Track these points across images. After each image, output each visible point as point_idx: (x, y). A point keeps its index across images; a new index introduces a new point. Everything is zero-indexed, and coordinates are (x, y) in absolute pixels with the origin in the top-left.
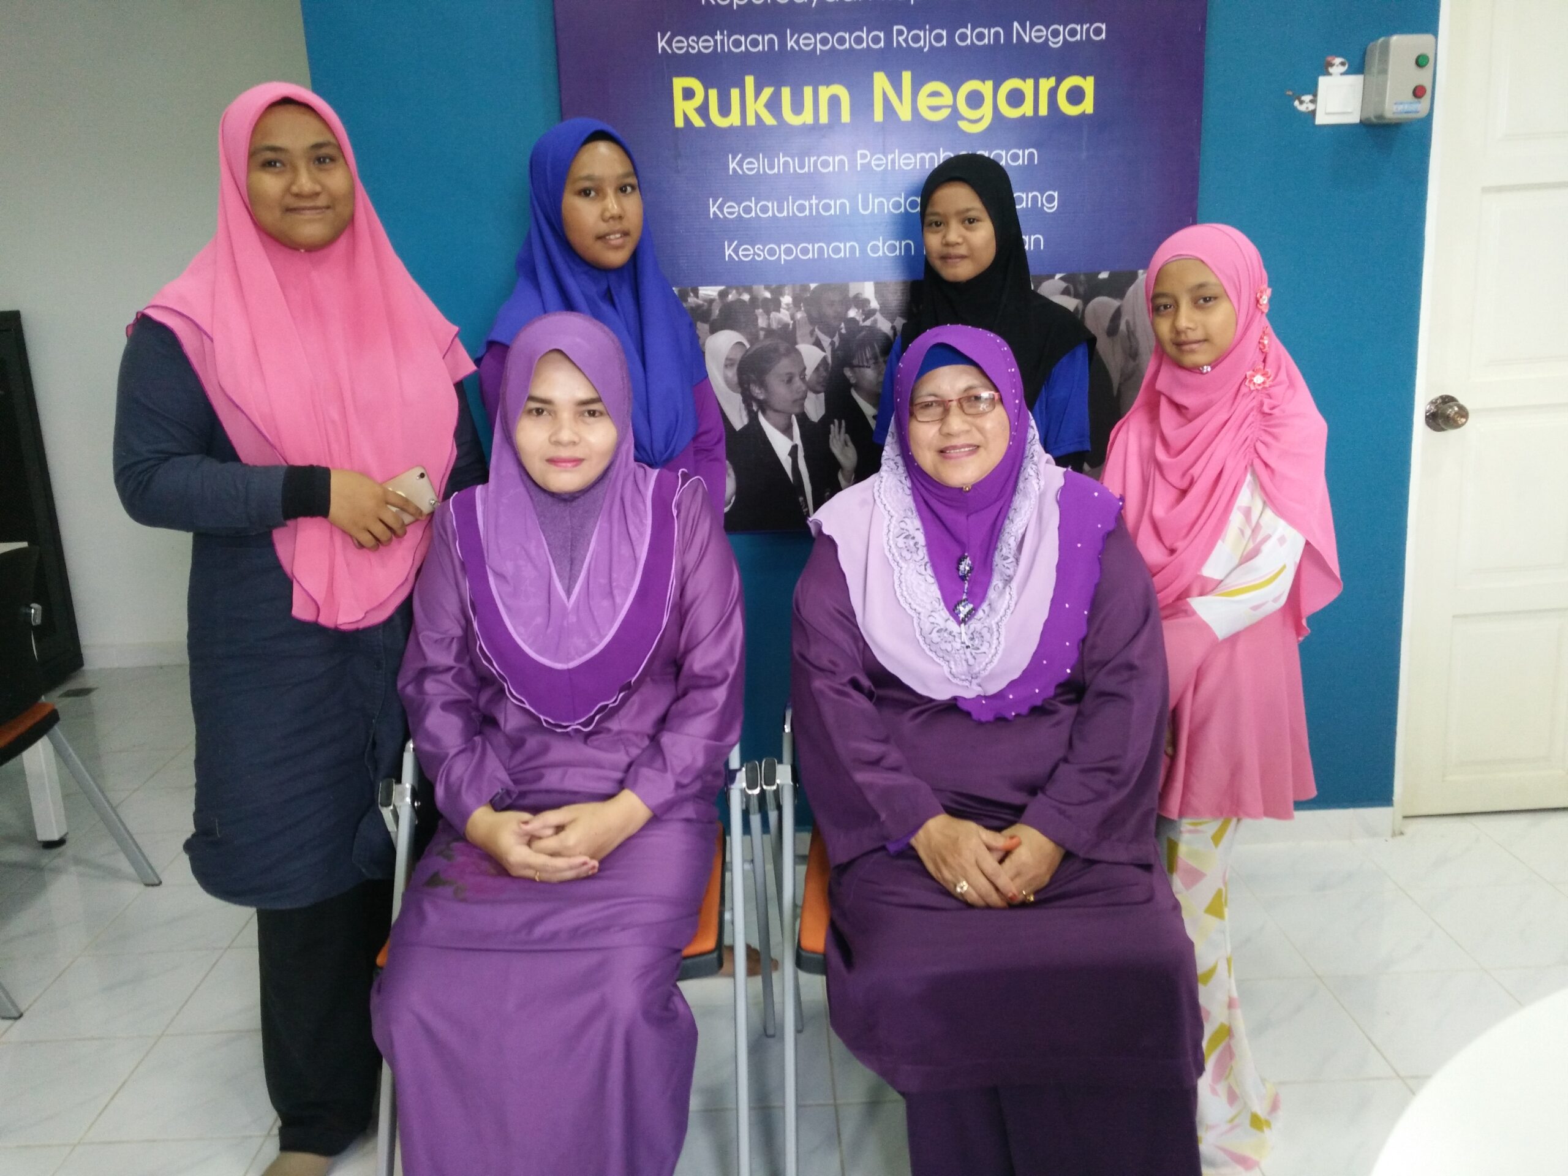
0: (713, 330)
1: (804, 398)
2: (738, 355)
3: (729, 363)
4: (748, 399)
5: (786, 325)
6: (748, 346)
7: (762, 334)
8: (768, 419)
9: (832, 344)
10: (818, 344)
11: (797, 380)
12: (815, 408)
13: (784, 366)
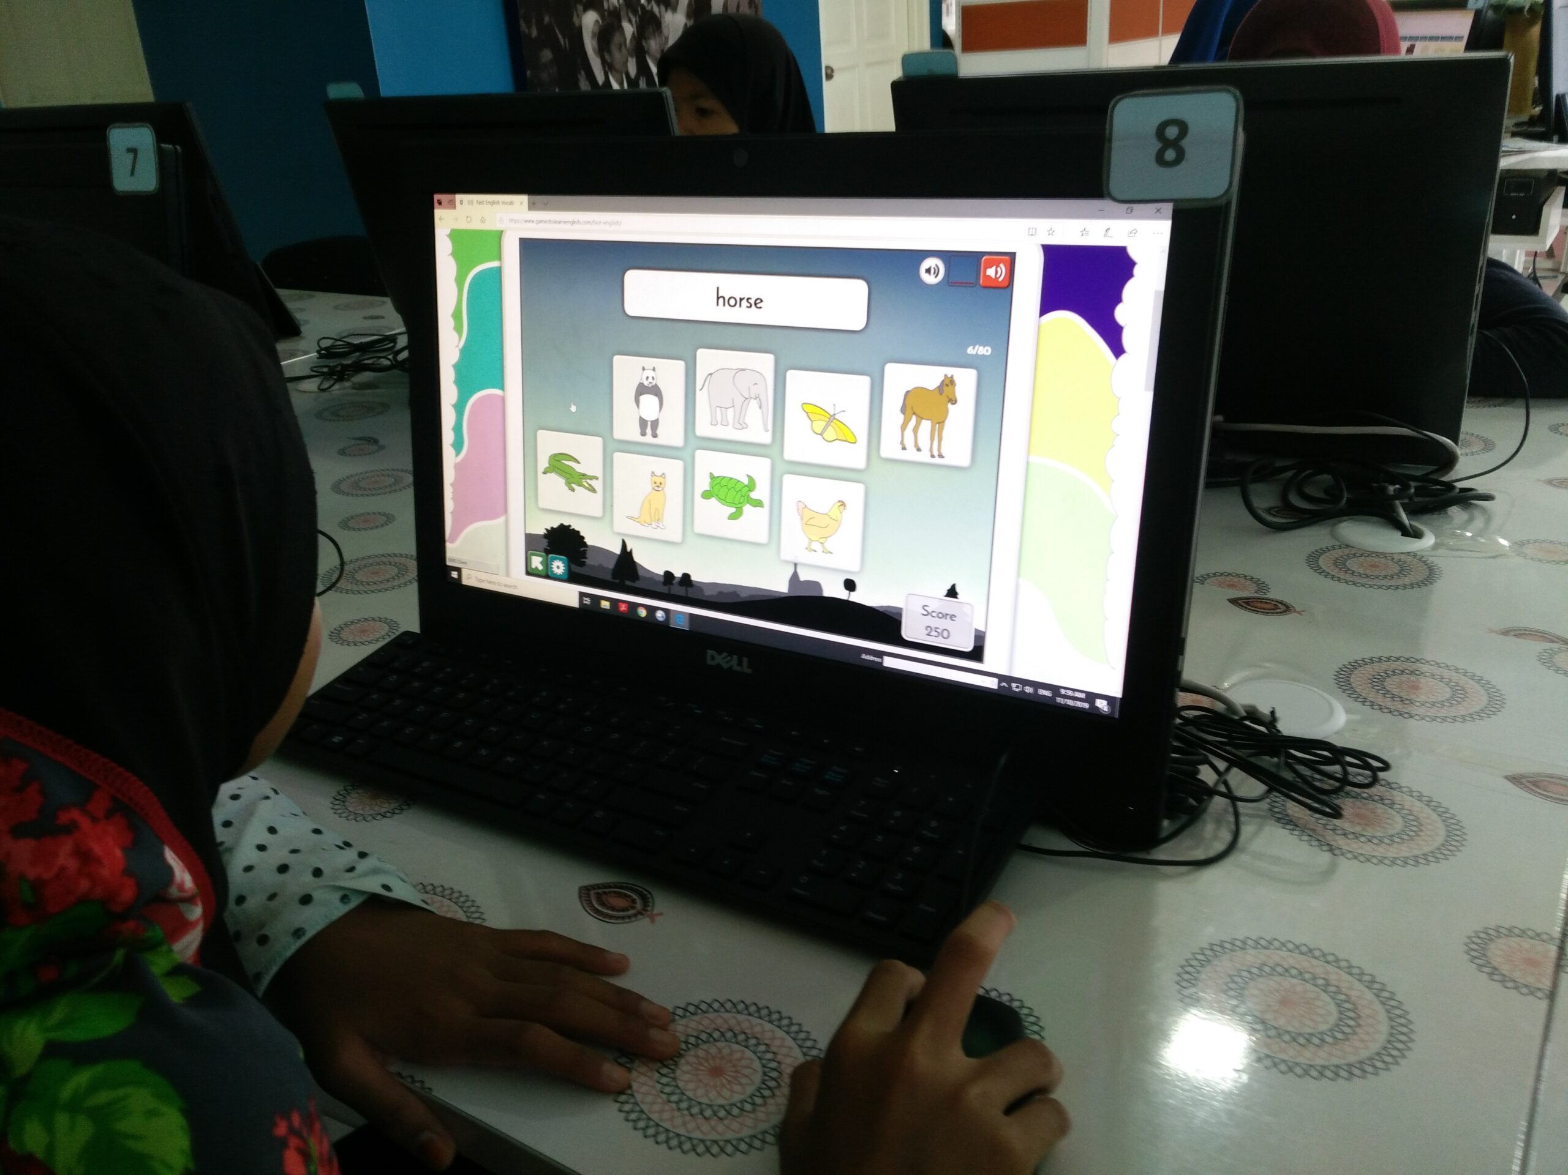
0: (585, 10)
1: (627, 61)
2: (597, 30)
3: (593, 37)
4: (604, 62)
5: (615, 8)
6: (600, 22)
7: (606, 13)
8: (613, 76)
9: (636, 22)
10: (630, 21)
11: (623, 47)
12: (632, 69)
13: (617, 39)
